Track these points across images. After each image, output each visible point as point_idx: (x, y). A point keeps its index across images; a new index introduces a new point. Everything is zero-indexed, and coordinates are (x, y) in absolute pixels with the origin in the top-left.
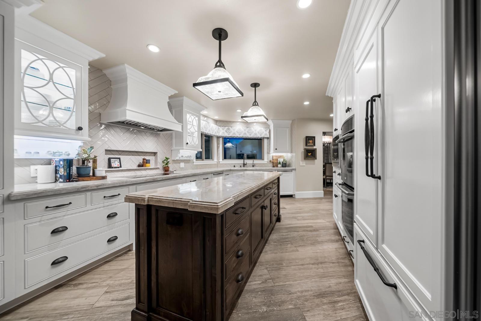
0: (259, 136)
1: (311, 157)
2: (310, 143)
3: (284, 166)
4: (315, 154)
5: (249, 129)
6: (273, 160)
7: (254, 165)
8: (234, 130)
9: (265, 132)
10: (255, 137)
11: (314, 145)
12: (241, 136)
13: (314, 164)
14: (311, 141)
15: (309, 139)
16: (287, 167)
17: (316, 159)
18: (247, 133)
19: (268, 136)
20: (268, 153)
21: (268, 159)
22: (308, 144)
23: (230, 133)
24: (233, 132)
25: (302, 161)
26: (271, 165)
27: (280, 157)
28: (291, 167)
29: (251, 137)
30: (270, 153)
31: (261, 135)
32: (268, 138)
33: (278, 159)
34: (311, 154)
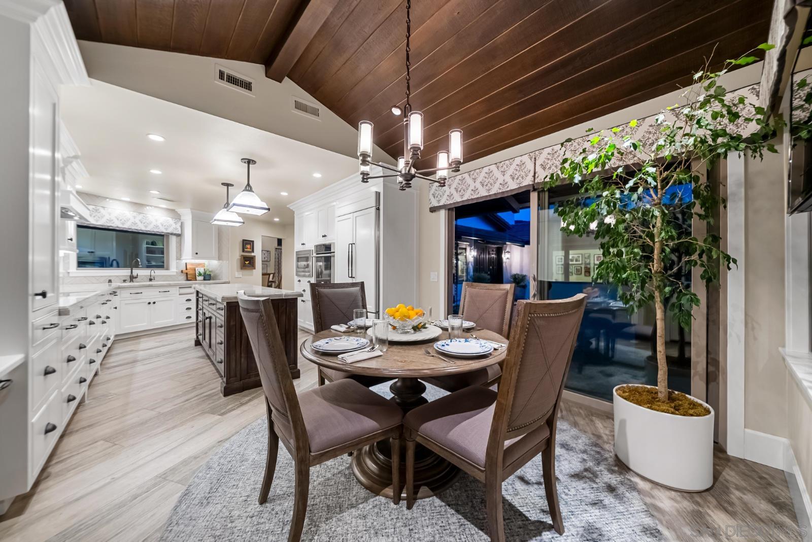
0: (162, 230)
1: (249, 267)
2: (247, 248)
3: (207, 278)
4: (253, 263)
5: (144, 216)
6: (186, 269)
7: (152, 278)
8: (110, 214)
9: (174, 226)
10: (155, 230)
11: (253, 251)
12: (127, 227)
13: (252, 275)
14: (248, 246)
15: (246, 244)
16: (214, 280)
17: (255, 269)
18: (139, 223)
19: (179, 232)
20: (179, 258)
21: (177, 268)
22: (246, 250)
23: (99, 218)
24: (107, 217)
25: (238, 272)
26: (183, 277)
27: (199, 265)
28: (220, 280)
29: (147, 231)
30: (182, 258)
31: (166, 229)
32: (178, 235)
33: (196, 269)
34: (248, 262)
